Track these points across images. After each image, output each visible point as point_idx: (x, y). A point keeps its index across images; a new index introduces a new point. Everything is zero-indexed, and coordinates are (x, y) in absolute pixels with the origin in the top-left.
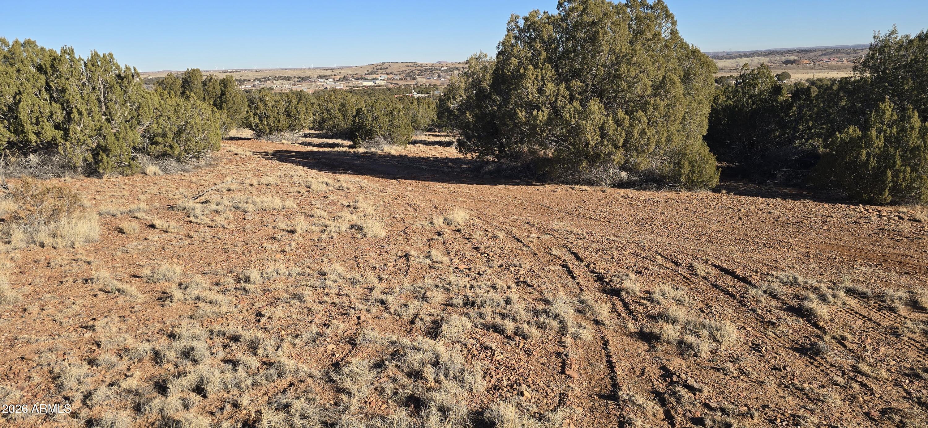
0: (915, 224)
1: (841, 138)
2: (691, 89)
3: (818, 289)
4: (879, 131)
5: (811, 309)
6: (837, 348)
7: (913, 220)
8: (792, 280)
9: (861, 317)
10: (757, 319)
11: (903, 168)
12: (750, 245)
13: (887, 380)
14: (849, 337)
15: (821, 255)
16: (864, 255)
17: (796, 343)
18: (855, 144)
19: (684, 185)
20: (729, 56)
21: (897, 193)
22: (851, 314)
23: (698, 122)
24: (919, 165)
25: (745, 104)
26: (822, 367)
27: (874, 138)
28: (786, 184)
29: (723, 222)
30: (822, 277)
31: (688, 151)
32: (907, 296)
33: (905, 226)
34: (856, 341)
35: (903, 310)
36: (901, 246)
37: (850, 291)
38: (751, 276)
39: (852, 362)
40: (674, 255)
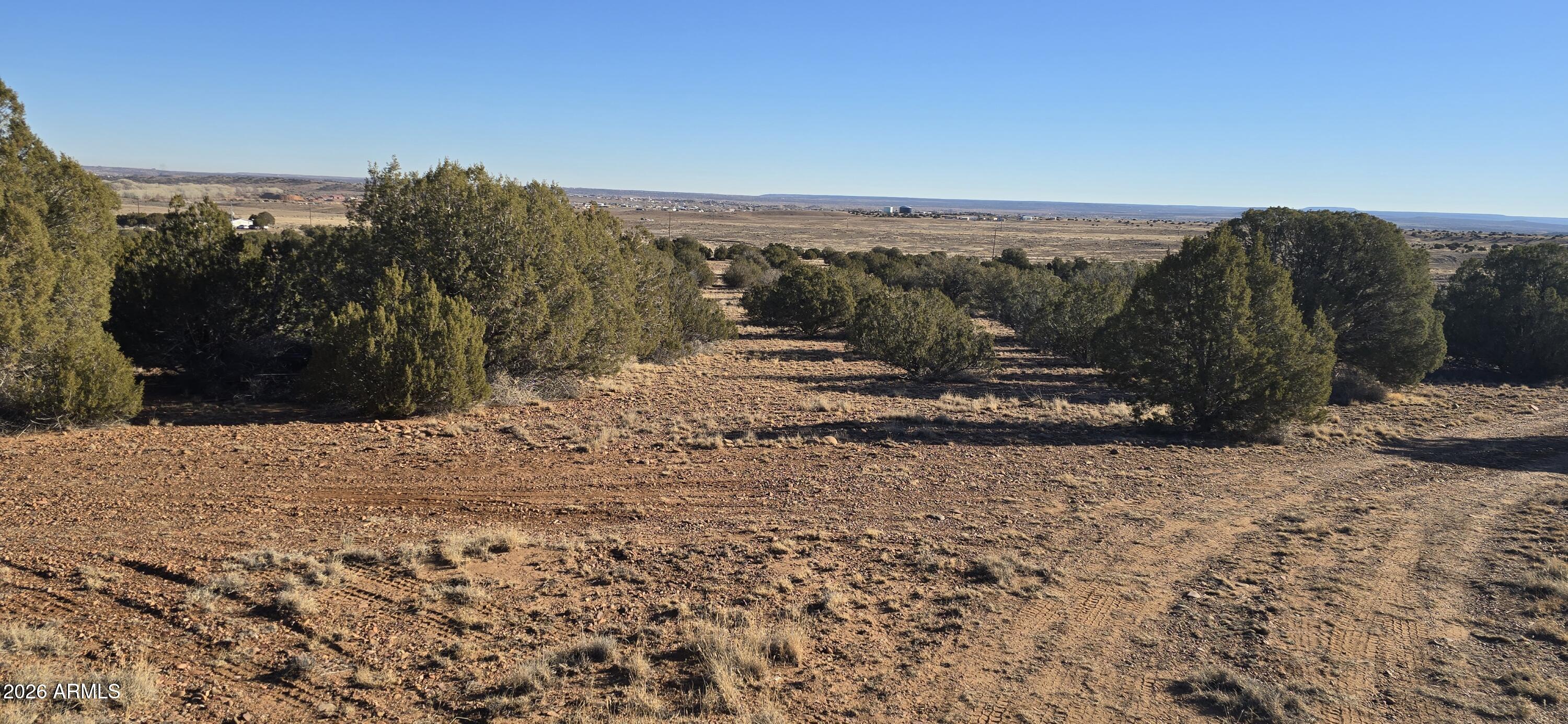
0: (446, 440)
1: (339, 321)
2: (68, 235)
3: (304, 566)
4: (390, 309)
5: (290, 604)
6: (327, 655)
7: (444, 436)
8: (264, 561)
9: (366, 597)
10: (199, 644)
11: (425, 362)
12: (198, 513)
13: (396, 684)
14: (345, 632)
15: (315, 508)
16: (377, 497)
17: (265, 668)
18: (358, 330)
19: (71, 418)
20: (164, 179)
21: (422, 398)
22: (352, 595)
23: (88, 298)
24: (444, 356)
25: (183, 265)
26: (302, 696)
27: (384, 320)
28: (265, 399)
29: (150, 479)
30: (314, 544)
31: (73, 353)
32: (430, 548)
33: (434, 446)
34: (356, 636)
35: (421, 571)
36: (427, 474)
37: (350, 560)
38: (194, 569)
39: (347, 672)
40: (41, 559)
